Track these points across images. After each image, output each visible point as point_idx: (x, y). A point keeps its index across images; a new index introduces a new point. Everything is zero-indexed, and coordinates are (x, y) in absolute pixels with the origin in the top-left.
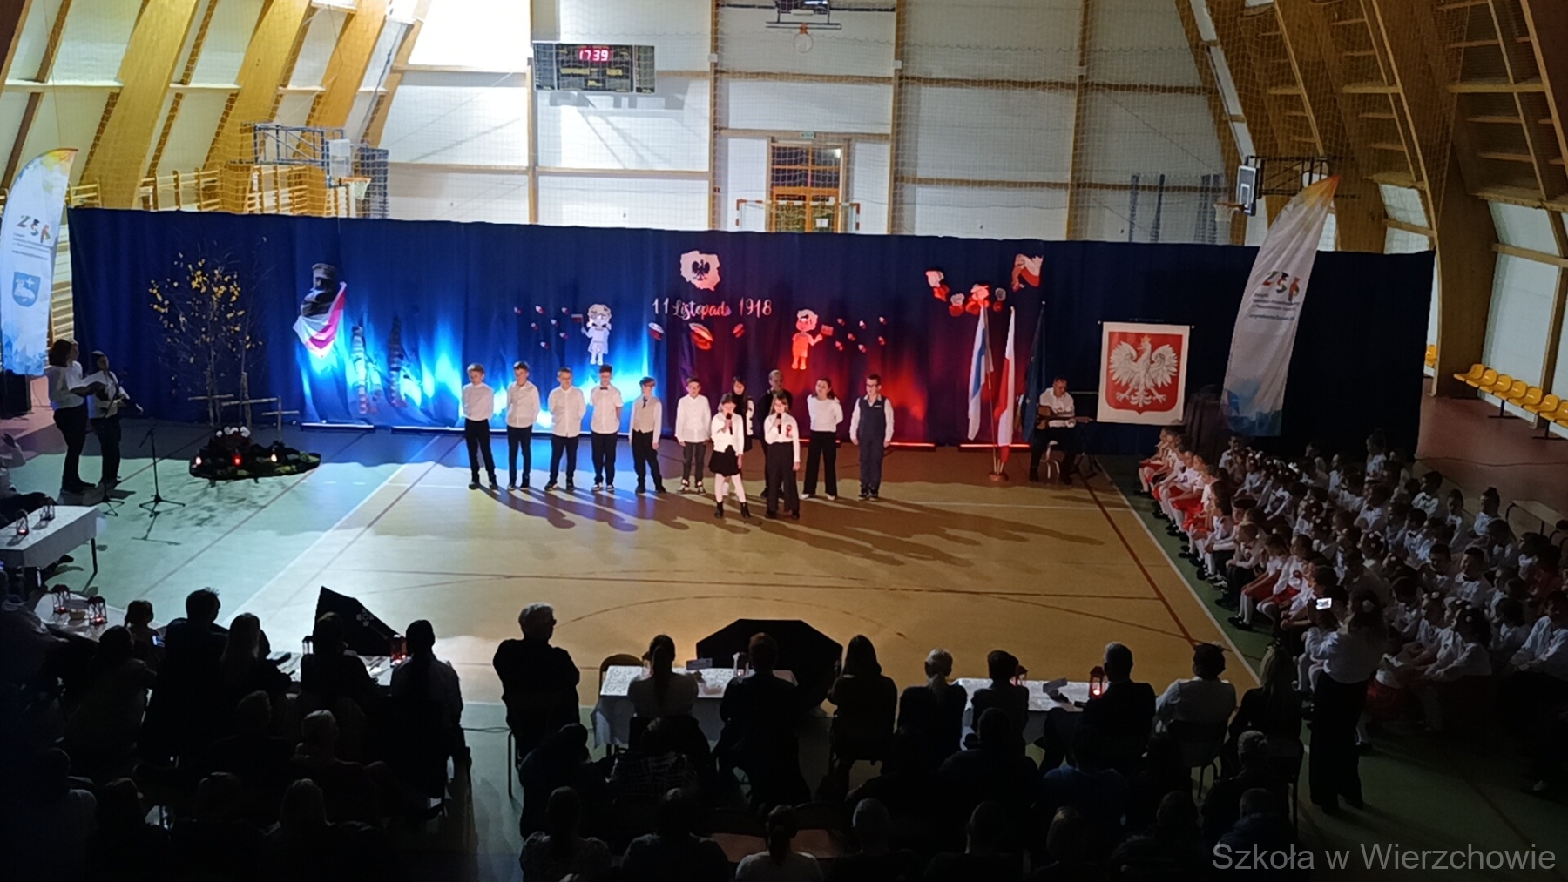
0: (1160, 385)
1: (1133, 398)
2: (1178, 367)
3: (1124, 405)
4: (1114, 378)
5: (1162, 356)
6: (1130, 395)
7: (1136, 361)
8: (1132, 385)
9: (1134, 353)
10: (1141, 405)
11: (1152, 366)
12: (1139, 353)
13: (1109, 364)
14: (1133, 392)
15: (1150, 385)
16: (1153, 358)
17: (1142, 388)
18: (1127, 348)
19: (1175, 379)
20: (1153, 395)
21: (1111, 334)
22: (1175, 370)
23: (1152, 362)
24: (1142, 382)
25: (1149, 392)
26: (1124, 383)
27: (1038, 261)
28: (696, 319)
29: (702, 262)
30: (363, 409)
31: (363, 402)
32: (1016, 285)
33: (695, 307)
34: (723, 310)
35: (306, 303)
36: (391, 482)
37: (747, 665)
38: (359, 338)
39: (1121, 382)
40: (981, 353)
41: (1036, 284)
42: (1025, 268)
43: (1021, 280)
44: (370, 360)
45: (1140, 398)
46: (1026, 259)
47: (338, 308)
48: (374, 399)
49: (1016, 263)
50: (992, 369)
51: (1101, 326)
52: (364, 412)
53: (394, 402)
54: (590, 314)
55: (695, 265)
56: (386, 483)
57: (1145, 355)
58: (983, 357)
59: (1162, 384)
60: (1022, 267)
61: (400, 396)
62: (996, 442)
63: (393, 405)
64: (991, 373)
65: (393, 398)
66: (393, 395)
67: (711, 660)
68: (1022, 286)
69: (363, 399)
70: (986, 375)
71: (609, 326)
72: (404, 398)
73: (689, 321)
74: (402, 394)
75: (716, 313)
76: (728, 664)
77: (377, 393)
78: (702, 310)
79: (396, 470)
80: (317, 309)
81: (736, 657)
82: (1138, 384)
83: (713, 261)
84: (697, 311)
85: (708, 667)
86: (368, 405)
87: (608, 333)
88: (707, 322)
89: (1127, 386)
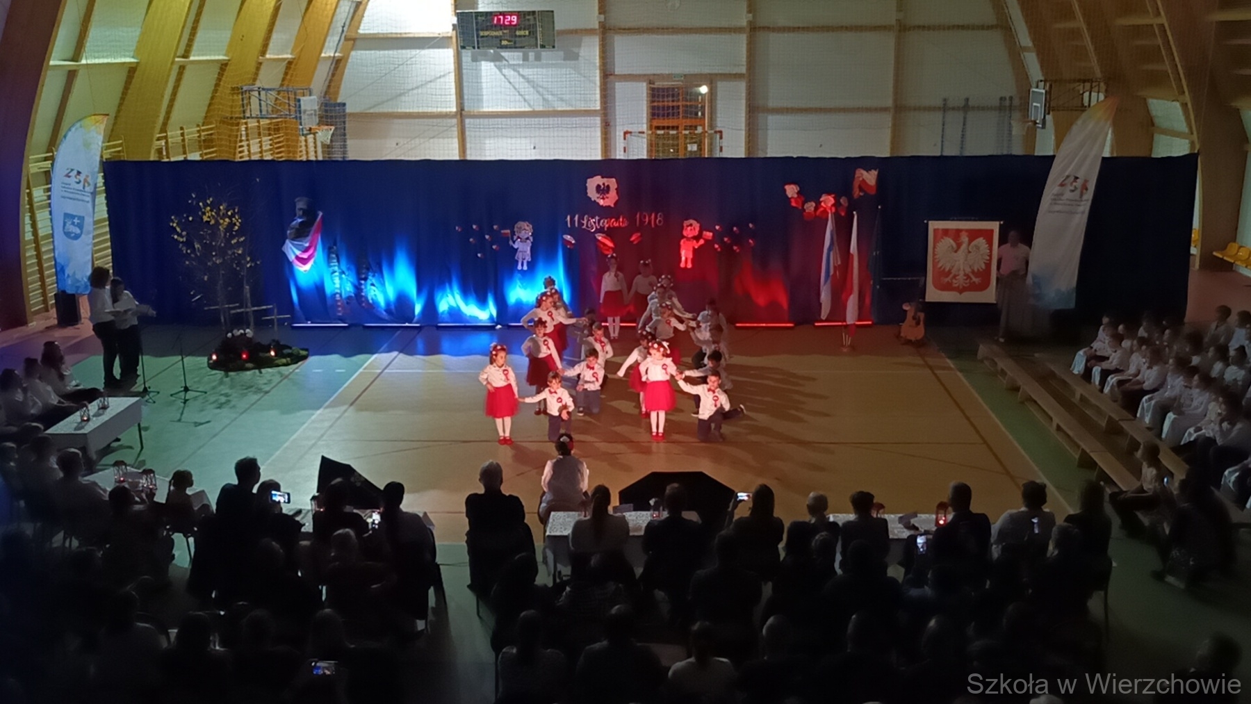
0: (976, 270)
1: (954, 281)
2: (990, 256)
3: (948, 287)
4: (940, 265)
5: (978, 248)
6: (951, 279)
7: (956, 252)
8: (954, 271)
9: (954, 245)
10: (961, 287)
11: (970, 254)
12: (959, 246)
13: (934, 255)
14: (955, 277)
15: (968, 270)
16: (970, 249)
17: (962, 273)
18: (949, 241)
19: (988, 265)
20: (971, 279)
21: (936, 231)
22: (988, 258)
23: (970, 252)
24: (962, 269)
25: (968, 277)
26: (947, 269)
27: (874, 173)
28: (601, 230)
29: (604, 184)
30: (339, 312)
31: (339, 306)
32: (857, 193)
33: (599, 221)
34: (621, 223)
35: (292, 228)
36: (365, 369)
37: (661, 508)
38: (334, 256)
39: (944, 269)
40: (830, 249)
41: (873, 192)
42: (863, 179)
43: (861, 189)
44: (343, 273)
45: (960, 281)
46: (864, 173)
47: (317, 232)
48: (348, 303)
49: (856, 176)
50: (839, 263)
51: (927, 224)
52: (340, 314)
53: (364, 305)
54: (516, 229)
55: (598, 187)
56: (361, 370)
57: (964, 246)
58: (832, 253)
59: (978, 270)
60: (861, 179)
61: (367, 301)
62: (845, 321)
63: (363, 307)
64: (839, 266)
65: (363, 302)
66: (363, 299)
67: (632, 505)
68: (861, 194)
69: (339, 304)
70: (835, 268)
71: (531, 238)
72: (371, 301)
73: (595, 232)
74: (370, 298)
75: (616, 225)
76: (646, 507)
77: (349, 298)
78: (605, 223)
79: (370, 358)
80: (300, 234)
81: (652, 502)
82: (959, 270)
83: (612, 183)
84: (601, 224)
85: (630, 511)
86: (343, 308)
87: (530, 245)
88: (610, 233)
89: (950, 272)
